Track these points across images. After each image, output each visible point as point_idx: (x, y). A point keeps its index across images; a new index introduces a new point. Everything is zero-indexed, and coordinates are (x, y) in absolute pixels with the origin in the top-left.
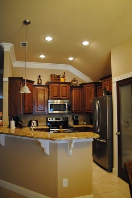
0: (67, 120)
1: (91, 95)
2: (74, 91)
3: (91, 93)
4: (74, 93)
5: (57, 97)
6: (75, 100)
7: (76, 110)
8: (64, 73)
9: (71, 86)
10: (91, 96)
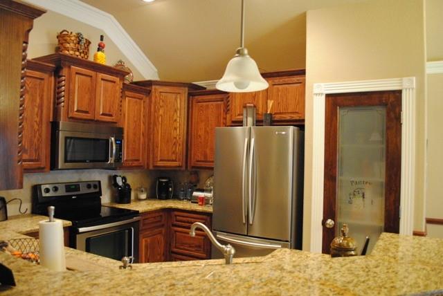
0: (97, 190)
1: (175, 118)
2: (127, 98)
3: (176, 111)
4: (129, 106)
5: (87, 112)
6: (128, 127)
7: (130, 158)
8: (102, 38)
9: (124, 84)
10: (176, 120)
